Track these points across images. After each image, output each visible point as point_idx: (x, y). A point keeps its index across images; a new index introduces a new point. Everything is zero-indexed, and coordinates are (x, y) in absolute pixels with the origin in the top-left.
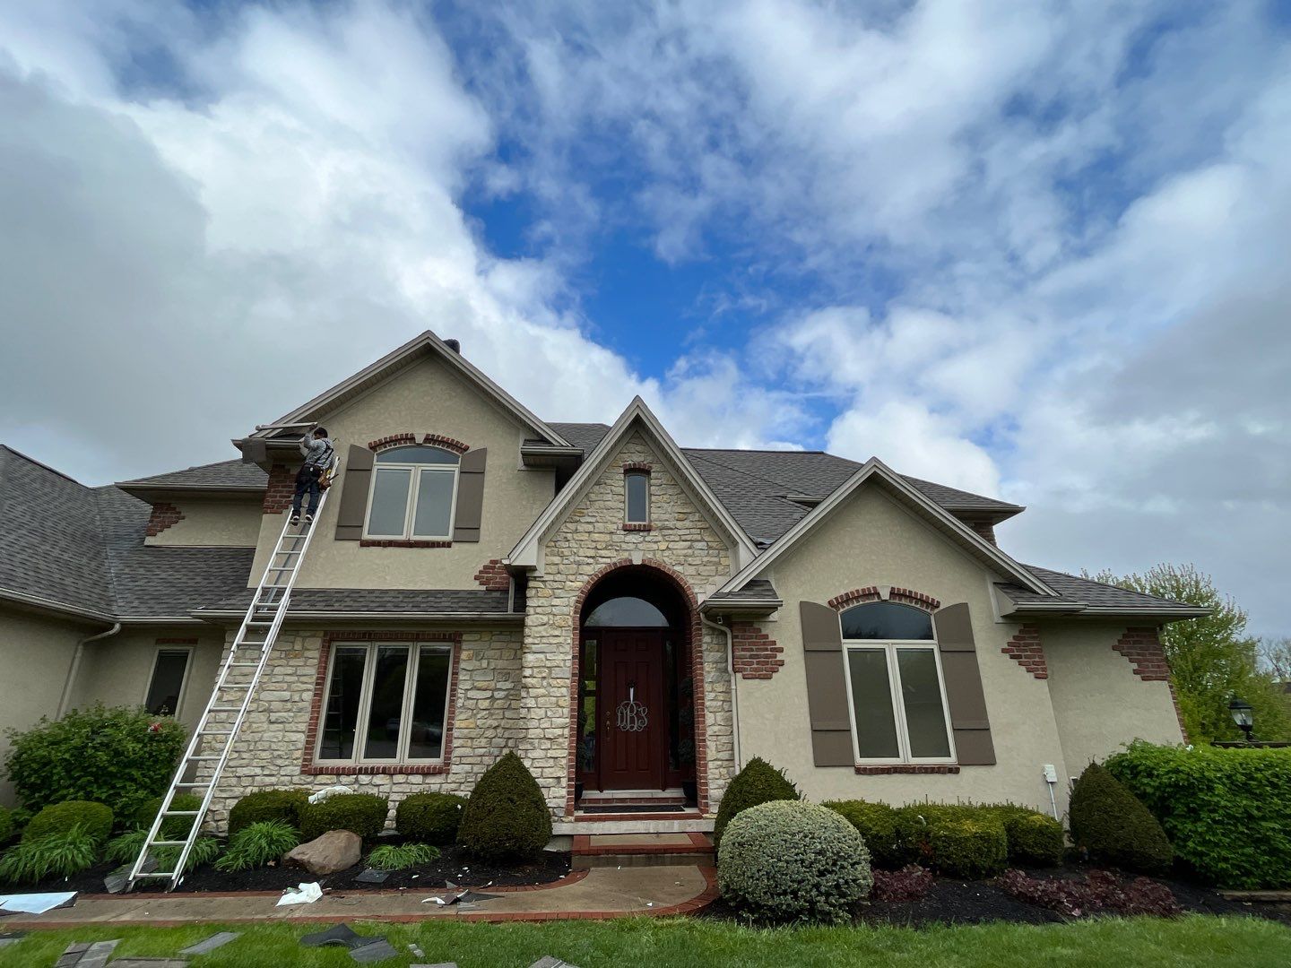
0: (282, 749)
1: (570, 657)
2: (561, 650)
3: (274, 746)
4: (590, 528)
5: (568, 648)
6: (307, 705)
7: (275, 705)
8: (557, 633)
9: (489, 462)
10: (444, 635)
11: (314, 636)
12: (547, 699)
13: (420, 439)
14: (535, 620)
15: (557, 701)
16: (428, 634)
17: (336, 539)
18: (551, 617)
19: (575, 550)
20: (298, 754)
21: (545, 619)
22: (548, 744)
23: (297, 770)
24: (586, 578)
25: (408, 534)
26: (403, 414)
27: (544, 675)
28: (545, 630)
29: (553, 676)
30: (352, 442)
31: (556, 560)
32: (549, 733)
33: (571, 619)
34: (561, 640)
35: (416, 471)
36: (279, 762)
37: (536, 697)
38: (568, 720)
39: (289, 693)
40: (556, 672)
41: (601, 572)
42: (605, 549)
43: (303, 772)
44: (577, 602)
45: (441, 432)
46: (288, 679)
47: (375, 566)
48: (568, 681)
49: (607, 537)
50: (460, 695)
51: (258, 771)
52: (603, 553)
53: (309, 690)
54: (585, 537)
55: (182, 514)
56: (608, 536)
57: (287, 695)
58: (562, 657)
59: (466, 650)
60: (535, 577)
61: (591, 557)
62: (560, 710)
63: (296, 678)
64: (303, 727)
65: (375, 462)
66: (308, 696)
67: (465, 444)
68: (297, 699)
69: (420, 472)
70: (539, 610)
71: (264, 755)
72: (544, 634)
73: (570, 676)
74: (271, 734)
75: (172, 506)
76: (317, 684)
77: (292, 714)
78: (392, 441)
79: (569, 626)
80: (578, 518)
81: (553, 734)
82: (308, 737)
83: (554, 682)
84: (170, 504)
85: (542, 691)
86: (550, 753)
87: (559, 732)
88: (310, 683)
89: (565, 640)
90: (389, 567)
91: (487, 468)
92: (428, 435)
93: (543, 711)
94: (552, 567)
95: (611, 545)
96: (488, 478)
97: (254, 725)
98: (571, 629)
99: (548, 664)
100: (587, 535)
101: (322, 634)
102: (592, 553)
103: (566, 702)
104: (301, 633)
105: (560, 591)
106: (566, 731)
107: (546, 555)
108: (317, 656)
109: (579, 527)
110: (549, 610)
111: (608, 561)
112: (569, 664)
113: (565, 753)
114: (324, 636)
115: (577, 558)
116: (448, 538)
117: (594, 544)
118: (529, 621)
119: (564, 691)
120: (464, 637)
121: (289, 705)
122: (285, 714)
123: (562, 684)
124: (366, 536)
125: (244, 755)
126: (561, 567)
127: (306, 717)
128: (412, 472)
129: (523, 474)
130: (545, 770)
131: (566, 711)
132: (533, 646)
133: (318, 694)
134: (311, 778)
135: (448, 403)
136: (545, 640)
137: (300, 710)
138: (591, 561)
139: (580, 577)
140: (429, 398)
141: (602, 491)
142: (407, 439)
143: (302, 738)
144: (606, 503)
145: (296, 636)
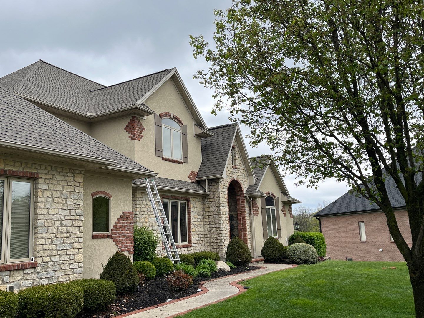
2: (226, 206)
7: (154, 224)
8: (225, 200)
14: (222, 196)
15: (227, 222)
17: (156, 156)
25: (173, 157)
34: (226, 203)
35: (172, 129)
37: (223, 221)
41: (230, 181)
44: (227, 190)
47: (166, 169)
50: (192, 220)
52: (230, 175)
54: (227, 169)
56: (230, 169)
59: (191, 204)
60: (220, 181)
62: (228, 225)
67: (183, 122)
70: (222, 193)
73: (228, 214)
78: (165, 115)
79: (227, 198)
83: (226, 216)
86: (227, 238)
87: (228, 231)
91: (188, 133)
92: (174, 115)
93: (225, 225)
96: (188, 137)
99: (225, 210)
105: (224, 186)
114: (161, 196)
116: (182, 161)
117: (229, 172)
119: (227, 219)
120: (191, 199)
121: (157, 224)
122: (156, 227)
124: (164, 156)
129: (195, 138)
132: (222, 204)
138: (228, 177)
139: (227, 182)
142: (169, 115)
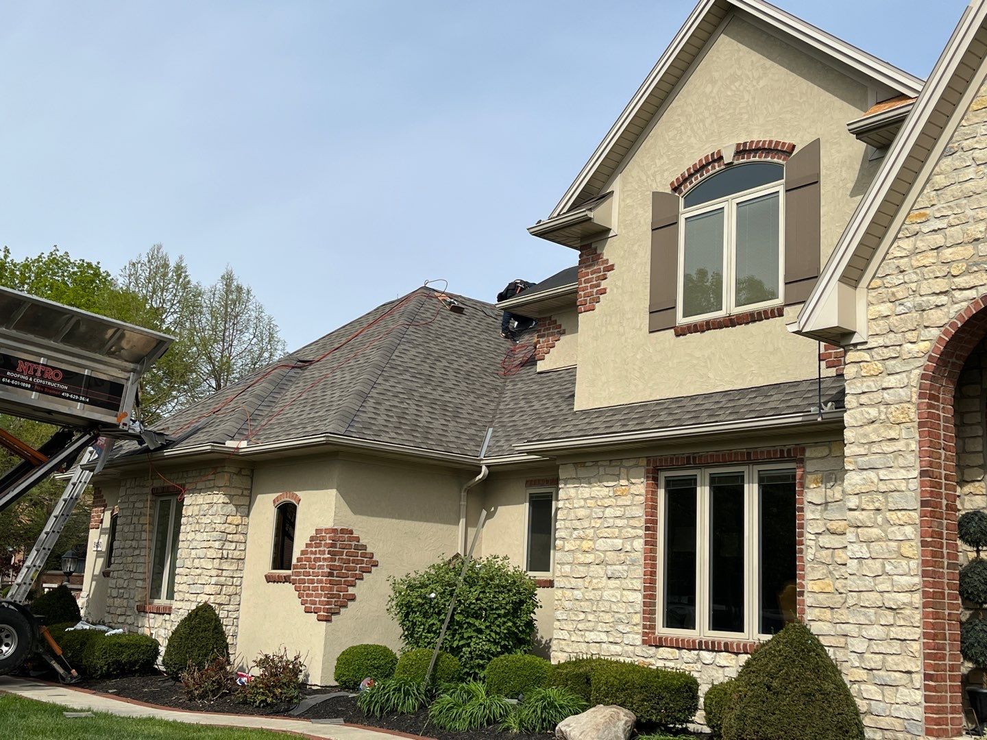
0: (622, 611)
1: (916, 473)
2: (901, 462)
3: (614, 608)
4: (939, 239)
5: (912, 459)
6: (639, 556)
7: (611, 556)
8: (893, 434)
9: (824, 161)
10: (782, 451)
11: (637, 466)
12: (884, 544)
13: (728, 157)
14: (859, 416)
15: (899, 547)
16: (762, 452)
17: (650, 332)
18: (882, 408)
19: (913, 286)
20: (637, 619)
21: (873, 412)
22: (889, 617)
23: (638, 639)
24: (935, 333)
25: (729, 306)
26: (708, 122)
27: (877, 505)
28: (875, 431)
29: (891, 506)
30: (654, 186)
31: (885, 309)
32: (889, 599)
33: (913, 408)
34: (900, 445)
35: (729, 205)
36: (621, 628)
37: (869, 542)
38: (917, 580)
39: (621, 541)
40: (895, 500)
41: (960, 317)
42: (967, 272)
43: (644, 642)
44: (923, 377)
45: (757, 135)
46: (619, 522)
47: (695, 362)
48: (915, 516)
49: (969, 251)
50: (809, 543)
51: (603, 637)
52: (961, 282)
53: (640, 537)
54: (930, 258)
55: (563, 328)
56: (970, 247)
57: (618, 543)
58: (903, 474)
59: (810, 473)
60: (855, 345)
61: (941, 293)
62: (904, 562)
63: (626, 521)
64: (638, 584)
65: (681, 209)
66: (639, 544)
67: (788, 141)
68: (629, 548)
69: (735, 207)
70: (864, 399)
71: (607, 617)
72: (874, 437)
73: (917, 506)
74: (610, 591)
75: (553, 319)
76: (647, 529)
77: (625, 568)
78: (697, 171)
79: (912, 421)
80: (916, 227)
81: (896, 601)
82: (645, 597)
83: (893, 516)
84: (550, 317)
85: (875, 532)
86: (895, 632)
87: (904, 598)
88: (640, 528)
89: (908, 445)
90: (710, 360)
91: (823, 172)
92: (738, 145)
93: (878, 564)
94: (881, 322)
95: (976, 264)
96: (826, 188)
97: (595, 581)
98: (916, 425)
99: (883, 487)
100: (934, 253)
101: (645, 462)
102: (942, 285)
103: (913, 549)
104: (626, 463)
105: (893, 362)
106: (917, 599)
107: (870, 304)
108: (643, 491)
109: (919, 244)
110: (877, 397)
111: (972, 294)
112: (914, 485)
113: (917, 633)
114: (648, 464)
115: (918, 299)
116: (779, 301)
117: (945, 268)
118: (848, 418)
119: (909, 531)
120: (808, 454)
121: (622, 556)
122: (619, 567)
123: (905, 519)
124: (681, 320)
125: (590, 617)
126: (893, 320)
127: (639, 571)
128: (726, 210)
130: (889, 658)
131: (913, 564)
132: (860, 459)
133: (651, 542)
134: (653, 650)
135: (762, 83)
136: (875, 449)
137: (633, 563)
138: (943, 299)
139: (926, 334)
140: (737, 84)
141: (958, 164)
142: (714, 161)
143: (638, 598)
144: (967, 185)
145: (620, 466)
